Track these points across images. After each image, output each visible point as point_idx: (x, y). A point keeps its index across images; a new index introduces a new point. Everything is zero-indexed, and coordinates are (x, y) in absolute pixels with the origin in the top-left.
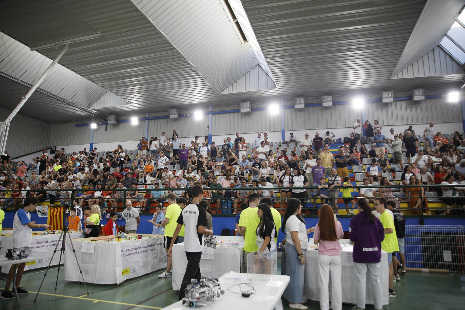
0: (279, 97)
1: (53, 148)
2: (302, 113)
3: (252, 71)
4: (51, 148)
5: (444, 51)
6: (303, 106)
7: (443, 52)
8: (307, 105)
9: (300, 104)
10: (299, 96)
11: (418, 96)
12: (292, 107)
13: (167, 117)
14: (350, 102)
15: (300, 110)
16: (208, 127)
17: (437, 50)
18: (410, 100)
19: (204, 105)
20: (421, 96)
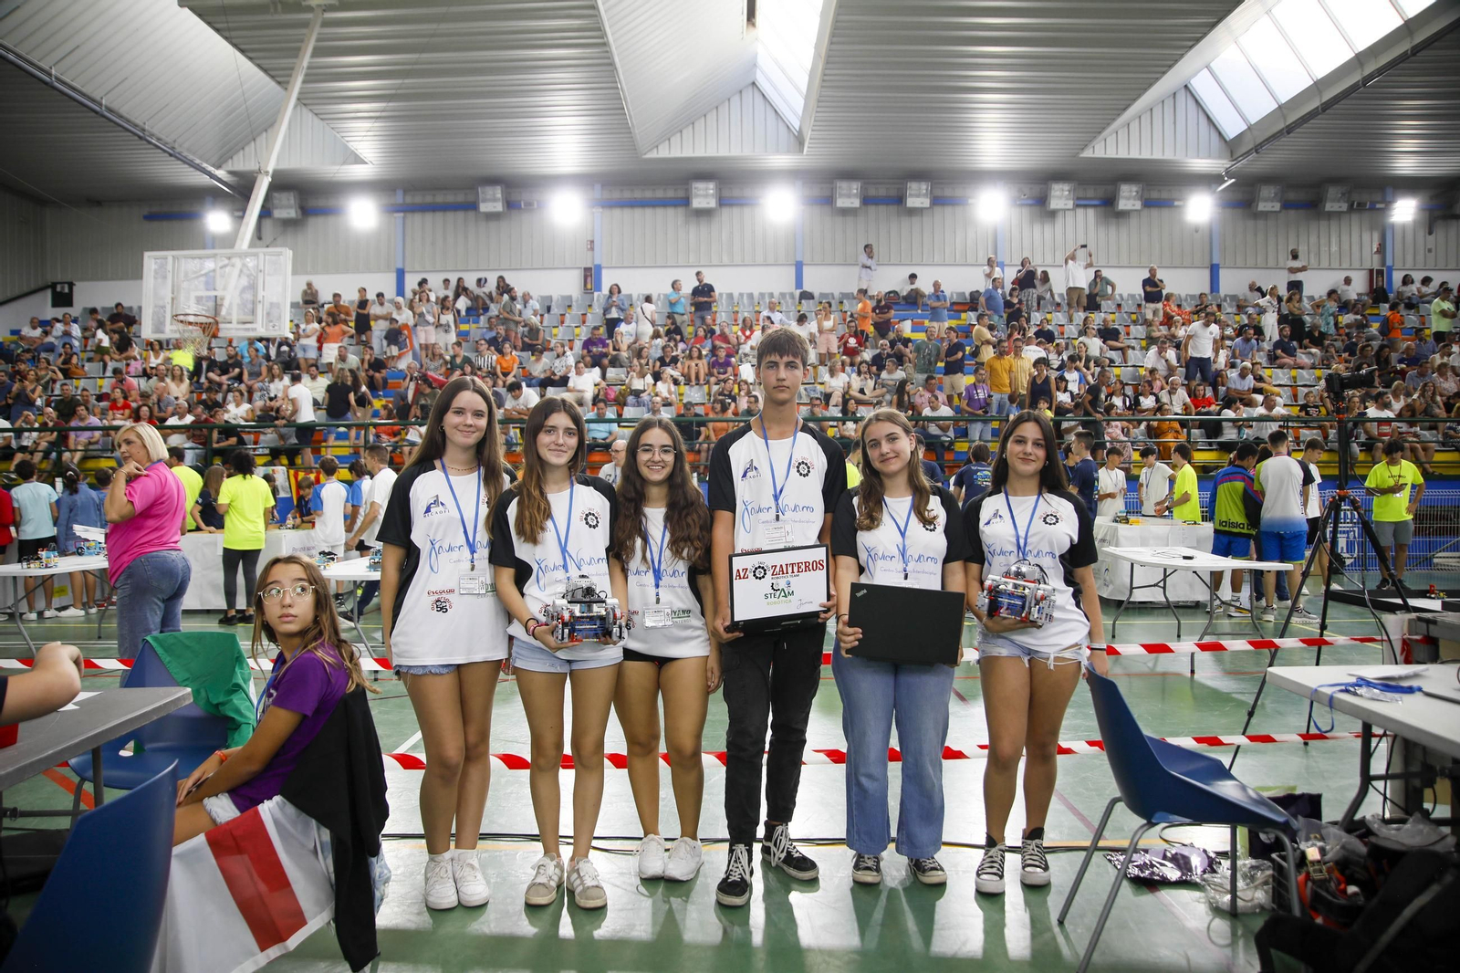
0: (794, 175)
1: (63, 288)
2: (850, 219)
3: (735, 100)
4: (53, 286)
5: (1197, 101)
6: (856, 203)
7: (1194, 102)
8: (867, 201)
9: (849, 196)
10: (848, 175)
11: (1128, 199)
12: (828, 200)
13: (472, 206)
14: (970, 201)
15: (845, 212)
16: (592, 242)
17: (1182, 96)
18: (1108, 206)
19: (584, 180)
20: (1132, 202)
